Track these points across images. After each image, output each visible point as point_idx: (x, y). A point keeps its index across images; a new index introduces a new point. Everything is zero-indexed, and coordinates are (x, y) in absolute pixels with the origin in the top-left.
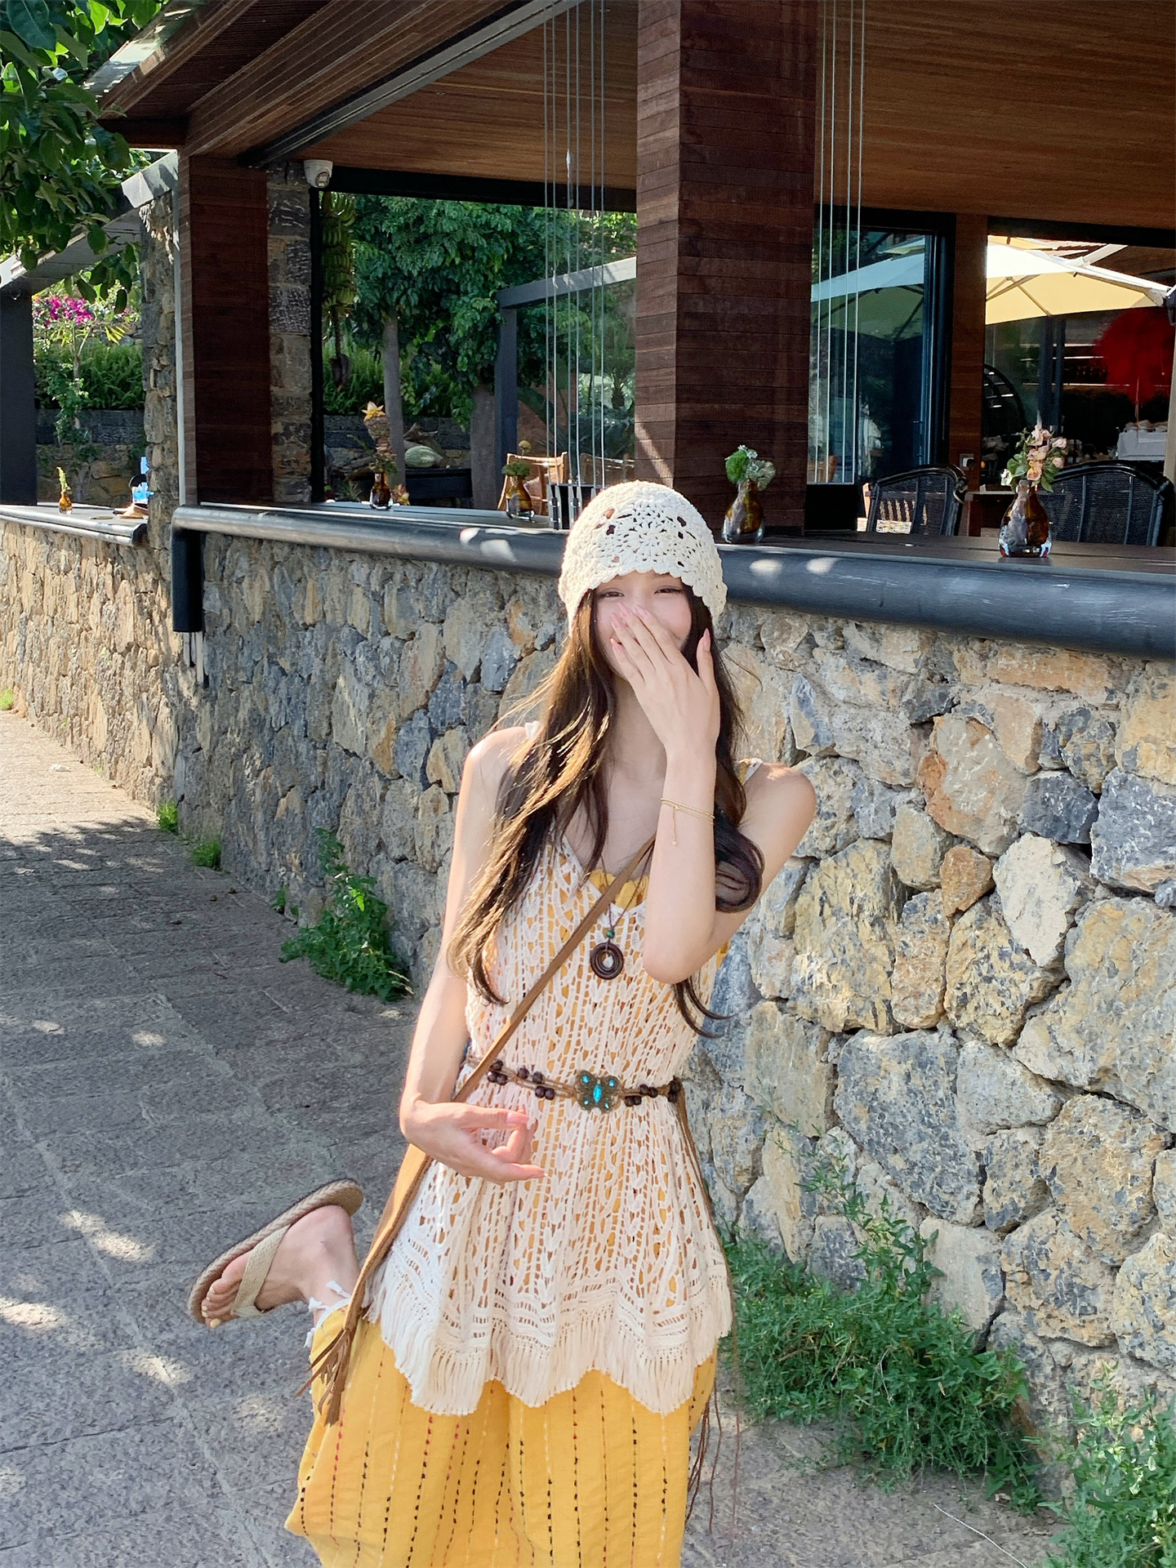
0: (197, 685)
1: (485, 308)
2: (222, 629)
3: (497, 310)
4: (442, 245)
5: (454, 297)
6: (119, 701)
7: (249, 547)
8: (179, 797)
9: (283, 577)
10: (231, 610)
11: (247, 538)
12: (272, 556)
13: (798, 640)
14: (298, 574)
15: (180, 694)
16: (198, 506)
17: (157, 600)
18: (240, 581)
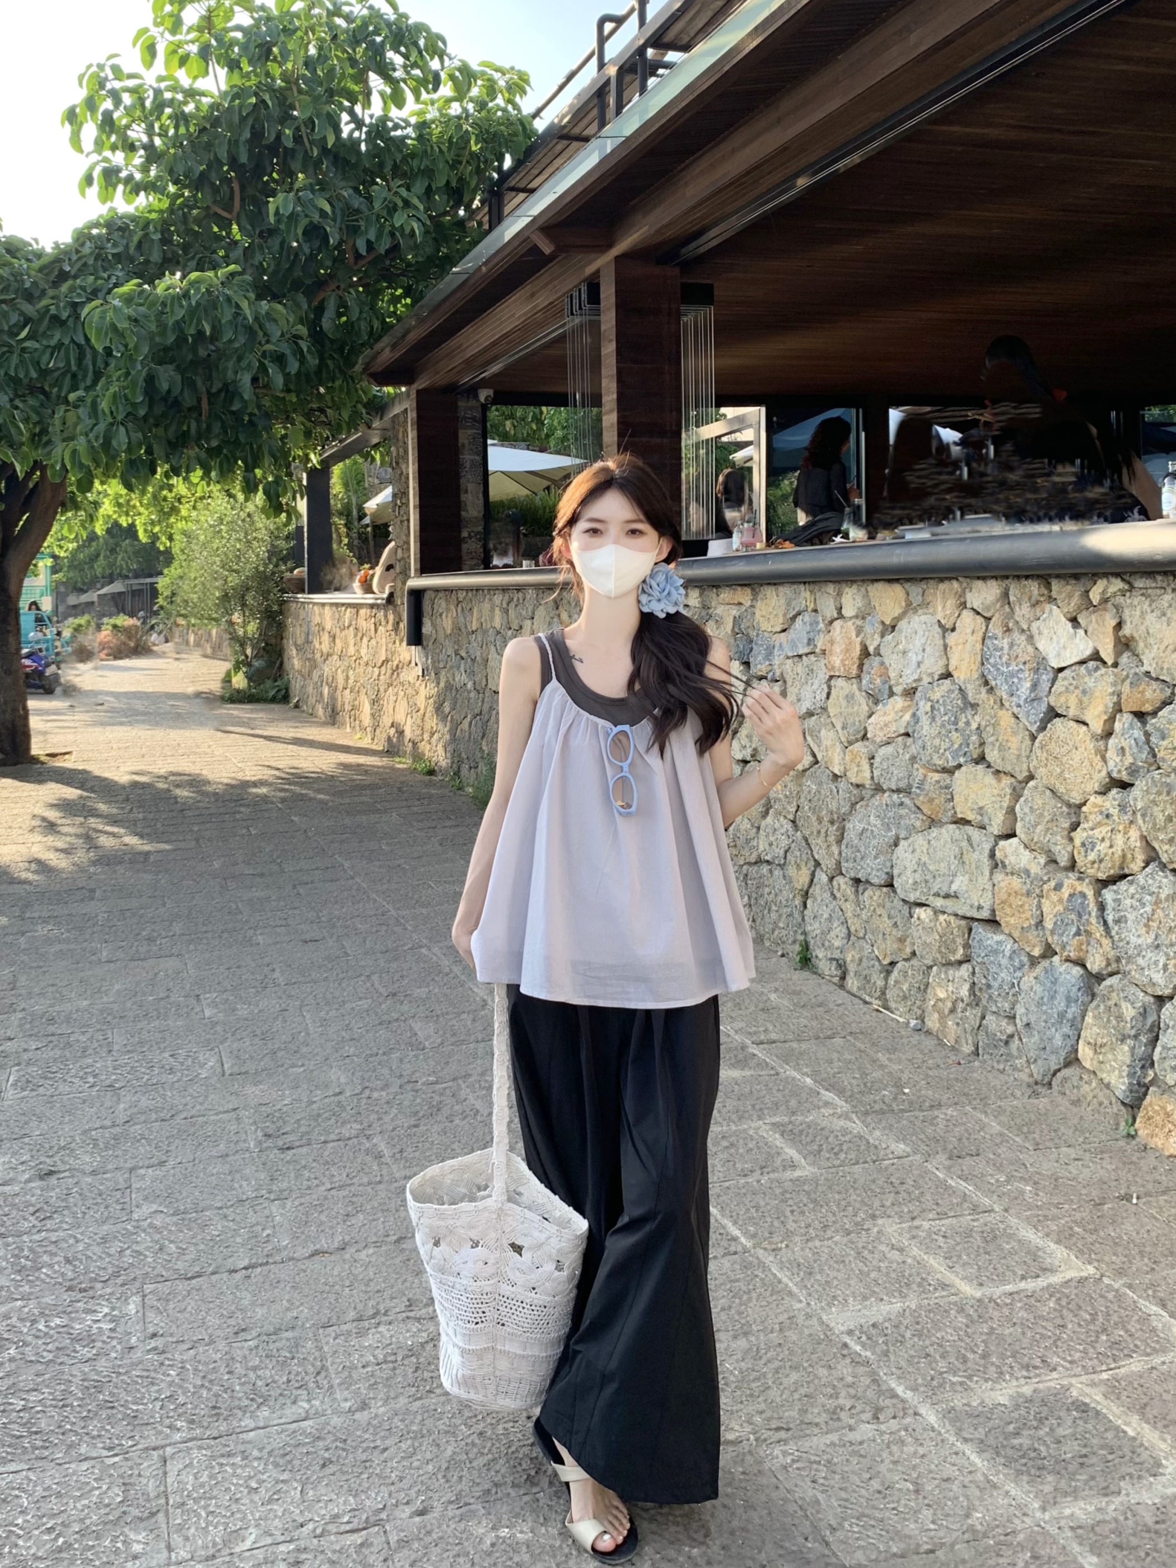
2: (431, 642)
6: (377, 695)
7: (446, 595)
9: (462, 607)
10: (436, 631)
12: (457, 596)
14: (470, 603)
15: (409, 683)
16: (422, 575)
18: (441, 615)
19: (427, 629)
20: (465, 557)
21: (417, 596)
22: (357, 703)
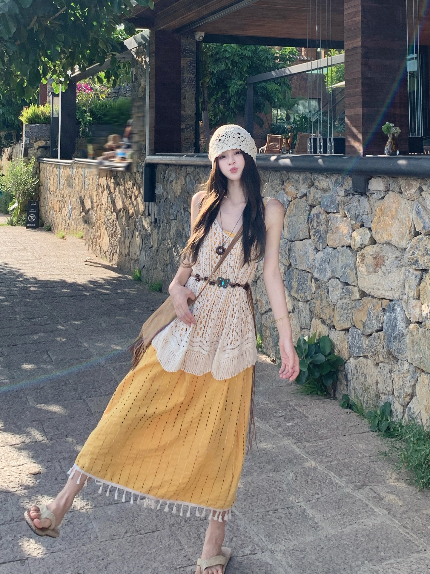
0: (151, 222)
1: (241, 84)
2: (163, 200)
3: (246, 85)
4: (225, 62)
5: (229, 80)
6: (115, 231)
7: (176, 169)
8: (142, 266)
9: (190, 179)
10: (167, 193)
11: (175, 165)
12: (186, 171)
13: (416, 189)
14: (198, 177)
15: (143, 226)
16: (155, 155)
17: (134, 191)
18: (171, 182)
19: (159, 190)
21: (152, 168)
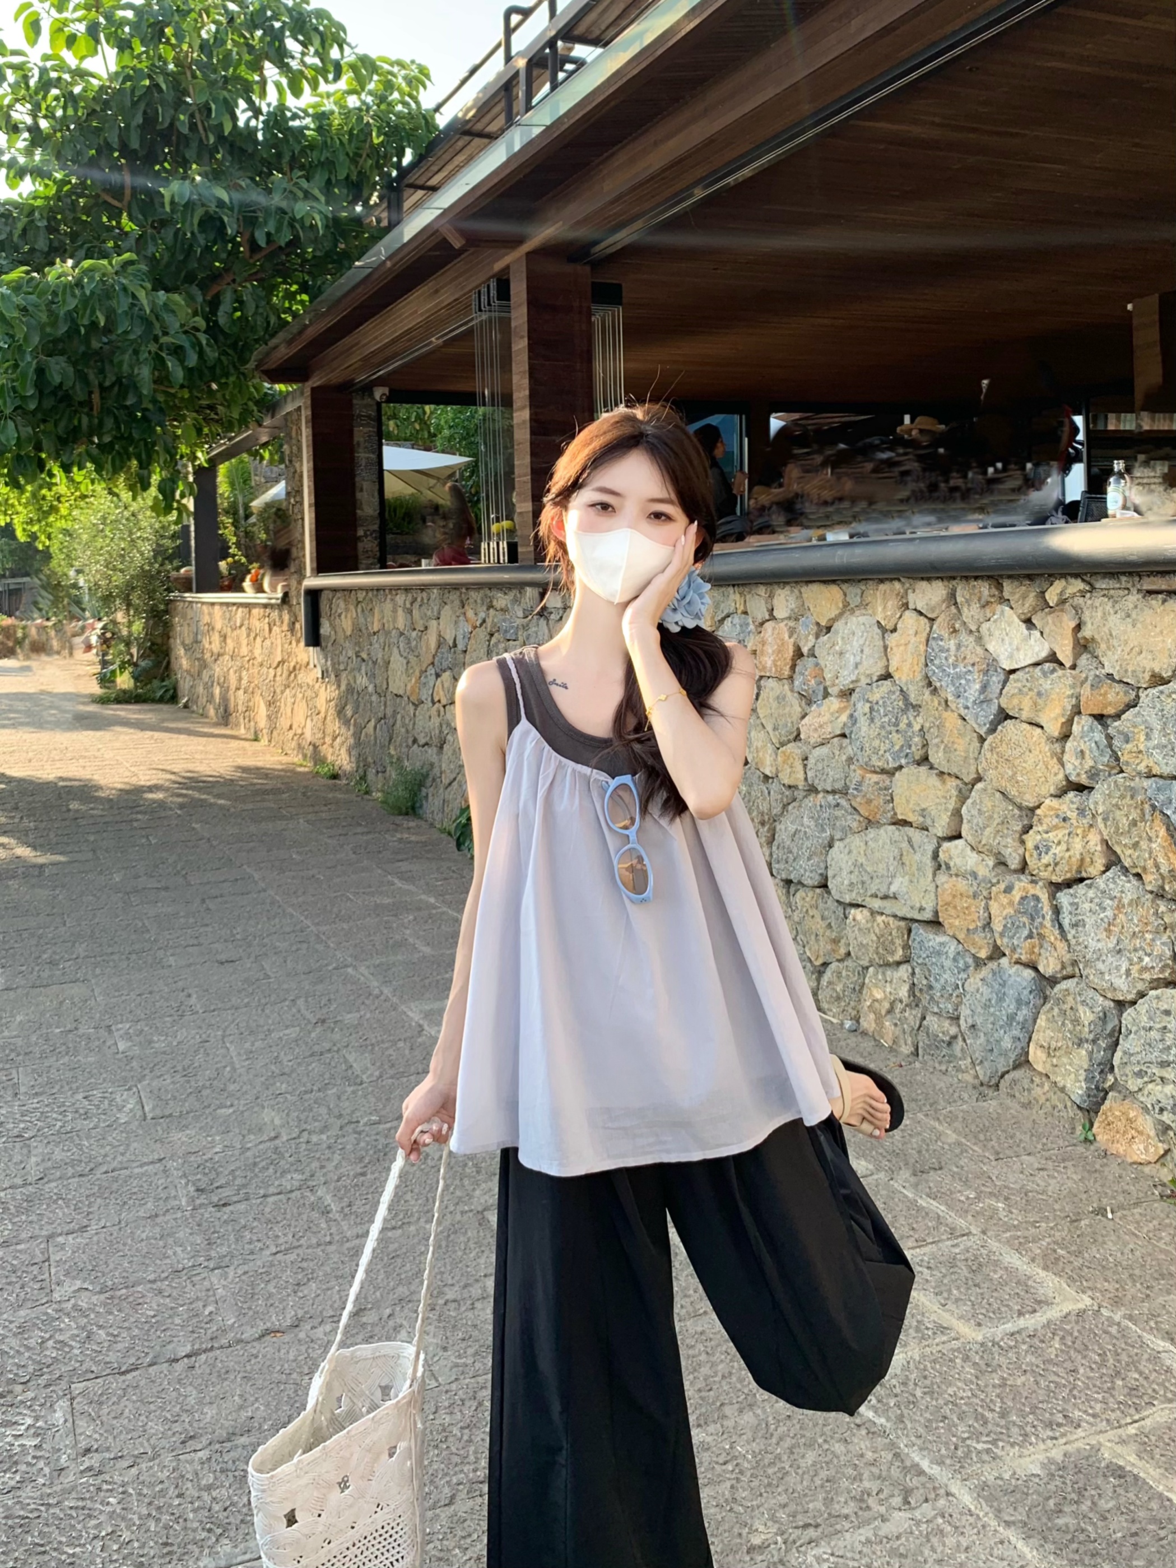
2: (330, 643)
6: (273, 697)
7: (345, 595)
9: (362, 608)
10: (335, 632)
11: (344, 588)
12: (357, 596)
14: (370, 604)
16: (317, 576)
17: (295, 631)
18: (340, 615)
19: (325, 629)
20: (361, 557)
21: (314, 596)
22: (251, 704)
